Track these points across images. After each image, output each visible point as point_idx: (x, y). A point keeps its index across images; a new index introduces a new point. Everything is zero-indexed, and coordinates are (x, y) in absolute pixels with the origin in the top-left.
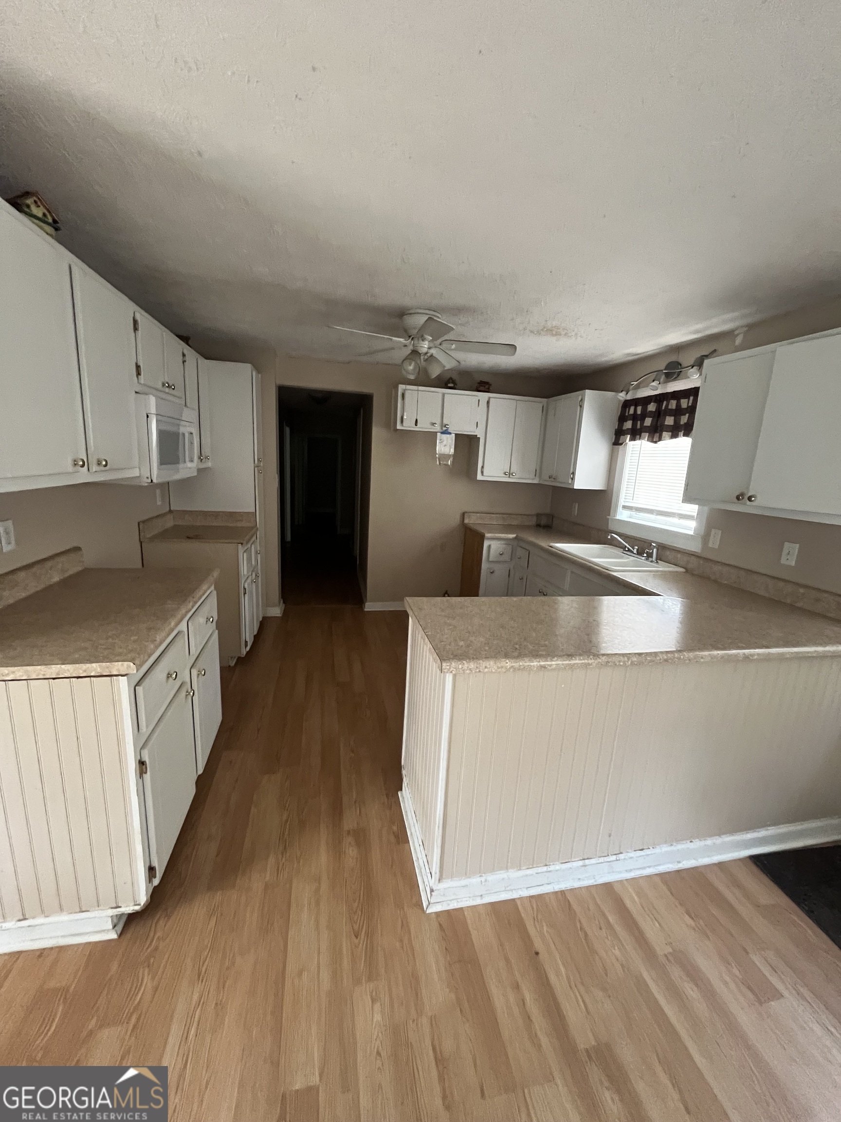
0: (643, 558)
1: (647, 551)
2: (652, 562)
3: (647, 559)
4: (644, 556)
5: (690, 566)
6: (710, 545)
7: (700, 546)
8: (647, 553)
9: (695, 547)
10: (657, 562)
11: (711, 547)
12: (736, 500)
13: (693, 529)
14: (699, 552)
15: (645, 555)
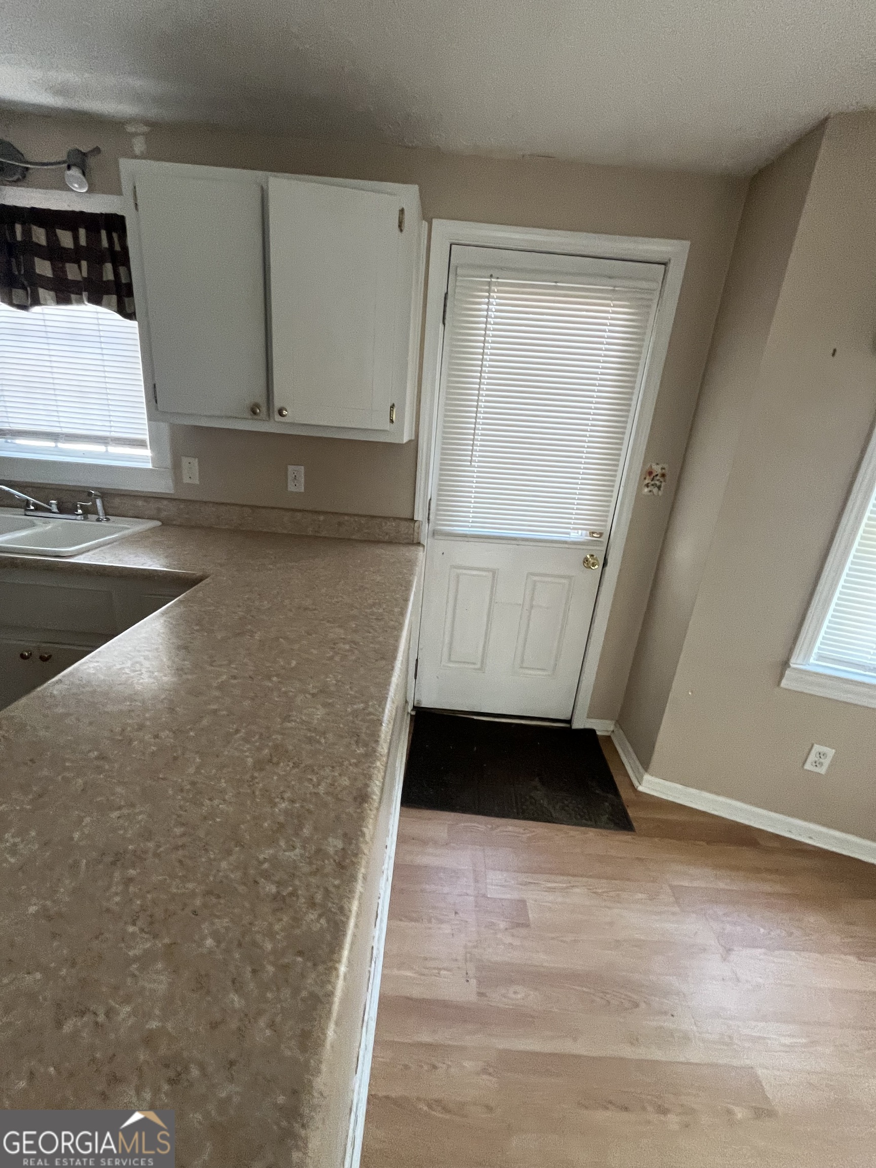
0: (79, 517)
1: (81, 505)
2: (98, 520)
3: (86, 519)
4: (78, 515)
5: (164, 514)
6: (186, 480)
7: (170, 483)
8: (82, 507)
9: (163, 486)
10: (108, 520)
11: (188, 484)
12: (248, 414)
13: (150, 461)
14: (172, 492)
15: (80, 511)
